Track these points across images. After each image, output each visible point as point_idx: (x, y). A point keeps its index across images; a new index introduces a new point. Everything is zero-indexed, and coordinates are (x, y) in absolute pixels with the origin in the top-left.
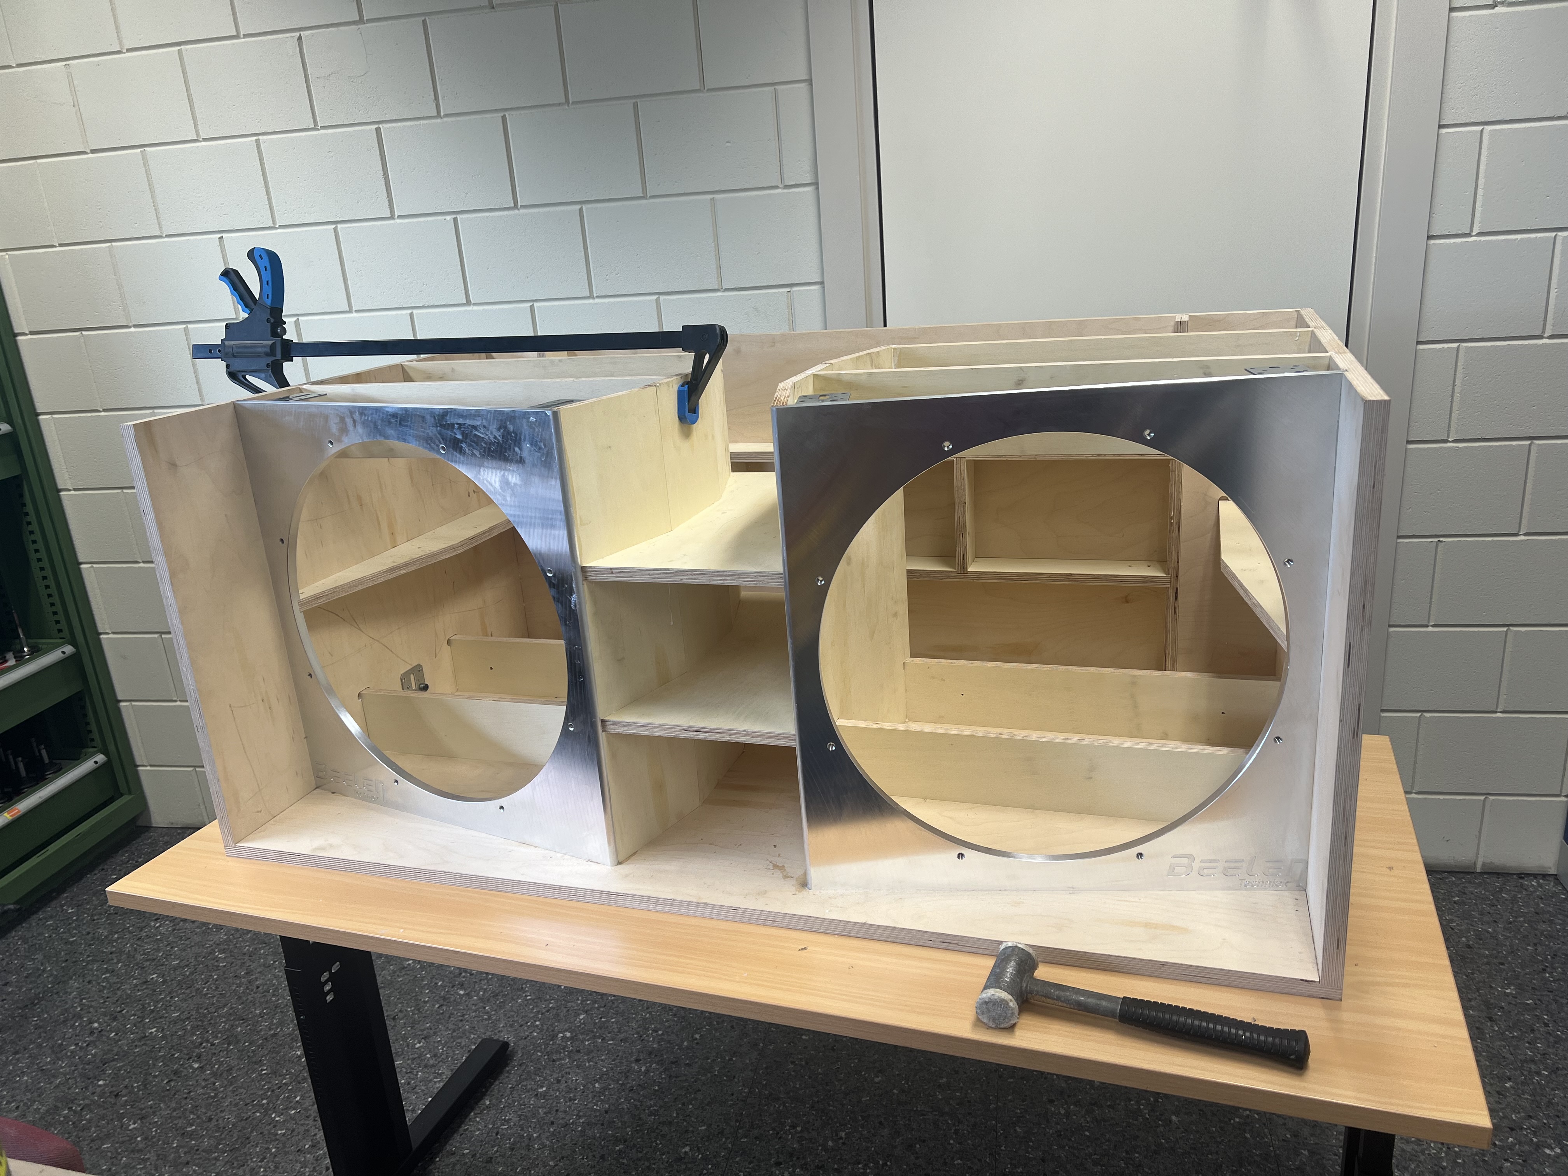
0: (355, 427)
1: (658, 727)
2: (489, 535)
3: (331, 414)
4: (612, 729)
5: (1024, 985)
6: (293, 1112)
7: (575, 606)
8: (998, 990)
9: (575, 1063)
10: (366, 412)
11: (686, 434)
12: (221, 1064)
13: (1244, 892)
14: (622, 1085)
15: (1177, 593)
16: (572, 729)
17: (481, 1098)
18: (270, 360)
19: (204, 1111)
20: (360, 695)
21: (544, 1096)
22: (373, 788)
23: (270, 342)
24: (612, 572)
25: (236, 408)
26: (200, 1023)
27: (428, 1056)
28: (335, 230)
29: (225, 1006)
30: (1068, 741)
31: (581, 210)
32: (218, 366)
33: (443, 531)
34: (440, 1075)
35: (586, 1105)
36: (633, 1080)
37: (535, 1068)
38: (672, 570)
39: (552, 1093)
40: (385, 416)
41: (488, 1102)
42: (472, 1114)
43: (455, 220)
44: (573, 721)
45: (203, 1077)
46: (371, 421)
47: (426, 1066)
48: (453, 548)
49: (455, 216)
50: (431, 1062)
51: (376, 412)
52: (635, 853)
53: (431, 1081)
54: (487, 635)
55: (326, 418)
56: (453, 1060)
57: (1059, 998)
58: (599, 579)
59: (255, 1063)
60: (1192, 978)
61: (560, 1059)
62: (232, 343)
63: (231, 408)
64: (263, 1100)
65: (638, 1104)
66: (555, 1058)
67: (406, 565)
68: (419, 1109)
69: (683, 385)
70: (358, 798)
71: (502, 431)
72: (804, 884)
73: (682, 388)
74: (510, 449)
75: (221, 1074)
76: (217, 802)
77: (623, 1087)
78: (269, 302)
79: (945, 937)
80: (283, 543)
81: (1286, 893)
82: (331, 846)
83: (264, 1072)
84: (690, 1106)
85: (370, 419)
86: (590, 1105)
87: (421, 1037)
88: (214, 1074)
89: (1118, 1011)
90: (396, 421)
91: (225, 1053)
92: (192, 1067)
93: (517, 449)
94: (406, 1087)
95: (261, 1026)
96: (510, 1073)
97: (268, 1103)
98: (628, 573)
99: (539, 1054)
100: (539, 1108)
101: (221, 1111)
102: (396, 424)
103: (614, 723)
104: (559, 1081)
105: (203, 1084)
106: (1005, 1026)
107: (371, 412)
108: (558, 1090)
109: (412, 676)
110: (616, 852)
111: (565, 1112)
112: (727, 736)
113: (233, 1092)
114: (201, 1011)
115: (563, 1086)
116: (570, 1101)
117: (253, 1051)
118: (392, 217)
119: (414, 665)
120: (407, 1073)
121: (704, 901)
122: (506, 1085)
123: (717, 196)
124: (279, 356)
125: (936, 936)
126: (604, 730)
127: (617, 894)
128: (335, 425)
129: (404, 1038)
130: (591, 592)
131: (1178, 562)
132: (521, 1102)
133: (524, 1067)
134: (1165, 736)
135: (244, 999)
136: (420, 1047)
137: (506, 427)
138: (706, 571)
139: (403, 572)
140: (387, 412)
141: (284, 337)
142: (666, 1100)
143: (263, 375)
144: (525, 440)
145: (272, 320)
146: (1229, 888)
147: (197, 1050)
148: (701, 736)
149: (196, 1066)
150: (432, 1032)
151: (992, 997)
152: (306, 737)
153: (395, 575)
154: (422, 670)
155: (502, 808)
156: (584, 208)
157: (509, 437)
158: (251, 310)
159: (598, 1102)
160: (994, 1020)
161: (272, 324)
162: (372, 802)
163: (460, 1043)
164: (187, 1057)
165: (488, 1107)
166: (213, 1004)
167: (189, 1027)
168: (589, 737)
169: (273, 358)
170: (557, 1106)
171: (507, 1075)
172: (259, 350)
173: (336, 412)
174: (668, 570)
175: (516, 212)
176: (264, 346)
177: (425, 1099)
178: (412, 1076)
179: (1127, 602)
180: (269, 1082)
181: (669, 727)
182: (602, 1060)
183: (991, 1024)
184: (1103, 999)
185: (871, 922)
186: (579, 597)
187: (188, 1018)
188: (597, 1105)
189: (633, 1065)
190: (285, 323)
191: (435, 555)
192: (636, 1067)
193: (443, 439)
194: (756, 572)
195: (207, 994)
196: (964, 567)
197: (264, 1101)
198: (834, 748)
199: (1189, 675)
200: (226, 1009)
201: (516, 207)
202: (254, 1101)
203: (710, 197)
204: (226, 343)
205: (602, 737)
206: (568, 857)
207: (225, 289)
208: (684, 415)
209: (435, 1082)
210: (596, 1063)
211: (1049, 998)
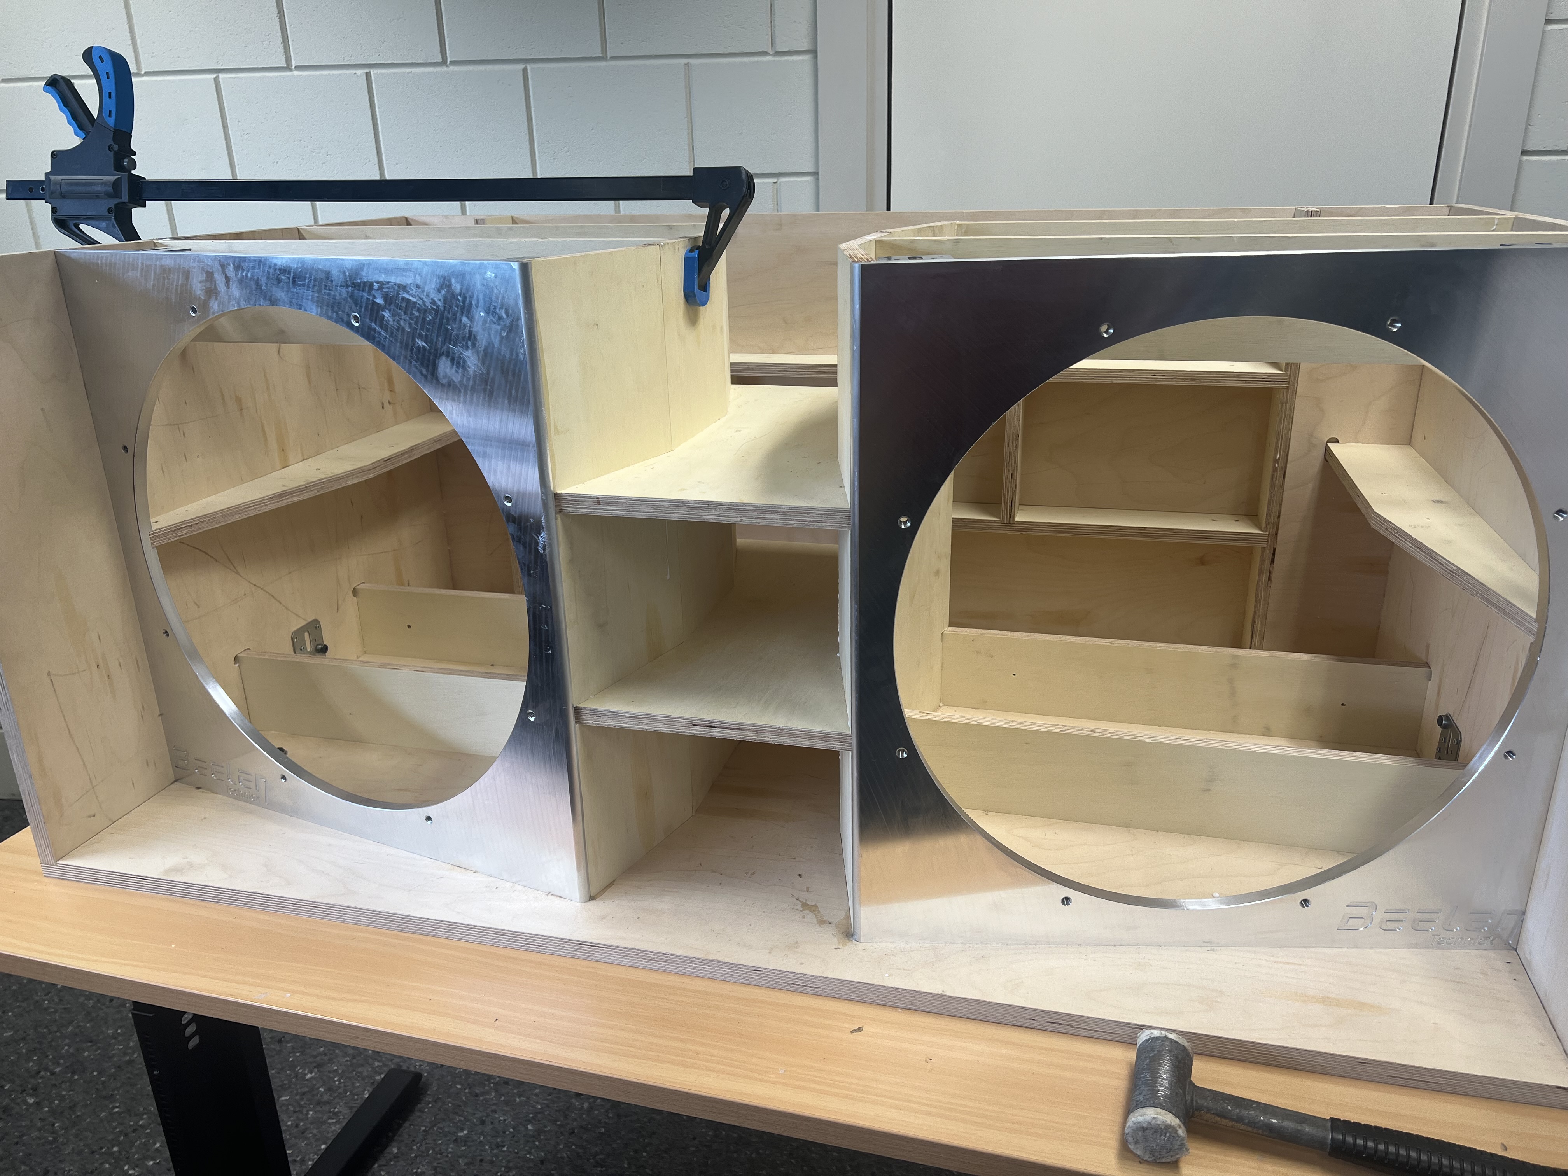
0: (228, 286)
1: (655, 719)
2: (410, 457)
3: (193, 267)
4: (589, 720)
5: (1188, 1098)
6: (151, 1163)
7: (544, 549)
8: (1159, 1110)
9: (503, 1098)
10: (244, 265)
11: (693, 319)
12: (62, 1098)
13: (1438, 952)
14: (561, 1126)
15: (1274, 554)
16: (532, 719)
17: (387, 1145)
18: (112, 203)
19: (39, 1160)
20: (236, 659)
21: (466, 1141)
22: (252, 785)
23: (113, 178)
24: (599, 503)
25: (58, 257)
26: (37, 1045)
27: (322, 1089)
28: (216, 80)
29: (70, 1023)
30: (1184, 743)
31: (525, 71)
32: (42, 209)
33: (348, 449)
34: (336, 1114)
35: (517, 1153)
36: (575, 1120)
37: (453, 1104)
38: (688, 502)
39: (475, 1137)
40: (271, 271)
41: (395, 1150)
42: (376, 1165)
43: (368, 75)
44: (534, 708)
45: (40, 1115)
46: (252, 279)
47: (319, 1103)
48: (362, 471)
49: (367, 70)
50: (326, 1098)
51: (259, 265)
52: (610, 885)
53: (324, 1122)
54: (403, 585)
55: (187, 274)
56: (353, 1094)
57: (1240, 1119)
58: (580, 512)
59: (105, 1098)
60: (1403, 1082)
61: (483, 1094)
62: (60, 178)
63: (52, 256)
64: (113, 1146)
65: (581, 1151)
66: (478, 1091)
67: (301, 490)
68: (309, 1160)
69: (691, 251)
70: (232, 796)
71: (443, 292)
72: (849, 933)
73: (691, 255)
74: (455, 319)
75: (62, 1113)
76: (30, 805)
77: (562, 1129)
78: (111, 121)
79: (1054, 1016)
80: (127, 451)
81: (1492, 954)
82: (191, 865)
83: (116, 1110)
84: (644, 1154)
85: (249, 275)
86: (522, 1153)
87: (314, 1064)
88: (53, 1112)
89: (1329, 1141)
90: (289, 278)
91: (68, 1084)
92: (26, 1102)
93: (465, 319)
94: (294, 1131)
95: (114, 1050)
96: (423, 1112)
97: (120, 1152)
98: (622, 504)
99: (459, 1086)
100: (460, 1157)
101: (60, 1161)
102: (288, 283)
103: (593, 713)
104: (483, 1122)
105: (39, 1124)
106: (1169, 1160)
107: (251, 265)
108: (482, 1134)
109: (306, 635)
110: (588, 882)
111: (492, 1162)
112: (751, 734)
113: (77, 1136)
114: (40, 1030)
115: (488, 1128)
116: (498, 1147)
117: (104, 1083)
118: (288, 68)
119: (310, 620)
120: (295, 1112)
121: (715, 958)
122: (417, 1127)
123: (692, 61)
124: (125, 198)
125: (1042, 1014)
126: (578, 720)
127: (591, 945)
128: (199, 285)
129: (293, 1066)
130: (567, 530)
131: (1279, 517)
132: (437, 1149)
133: (440, 1104)
134: (1267, 732)
135: (94, 1015)
136: (312, 1078)
137: (449, 286)
138: (737, 505)
139: (296, 499)
140: (276, 265)
141: (133, 172)
142: (615, 1146)
143: (103, 224)
144: (477, 307)
145: (116, 148)
146: (1416, 946)
147: (33, 1080)
148: (716, 733)
149: (31, 1101)
150: (326, 1058)
151: (1153, 1122)
152: (161, 715)
153: (284, 503)
154: (320, 627)
155: (429, 819)
156: (529, 68)
157: (454, 302)
158: (87, 133)
159: (531, 1148)
160: (1152, 1152)
161: (116, 153)
162: (251, 803)
163: (361, 1073)
164: (20, 1089)
165: (396, 1157)
166: (56, 1021)
167: (24, 1051)
168: (557, 730)
169: (117, 201)
170: (481, 1155)
171: (419, 1114)
172: (99, 188)
173: (202, 265)
174: (682, 501)
175: (445, 69)
176: (105, 184)
177: (317, 1146)
178: (301, 1116)
179: (1203, 564)
180: (122, 1124)
181: (669, 720)
182: (536, 1095)
183: (1147, 1157)
184: (1303, 1123)
185: (949, 993)
186: (549, 535)
187: (24, 1039)
188: (530, 1153)
189: (573, 1101)
190: (134, 154)
191: (339, 479)
192: (577, 1103)
193: (356, 305)
194: (810, 508)
195: (48, 1008)
196: (1011, 516)
197: (115, 1149)
198: (905, 755)
199: (1304, 657)
200: (70, 1028)
201: (444, 62)
202: (102, 1148)
203: (684, 61)
204: (52, 178)
205: (575, 730)
206: (520, 888)
207: (51, 103)
208: (693, 292)
209: (330, 1124)
210: (528, 1098)
211: (1225, 1118)
